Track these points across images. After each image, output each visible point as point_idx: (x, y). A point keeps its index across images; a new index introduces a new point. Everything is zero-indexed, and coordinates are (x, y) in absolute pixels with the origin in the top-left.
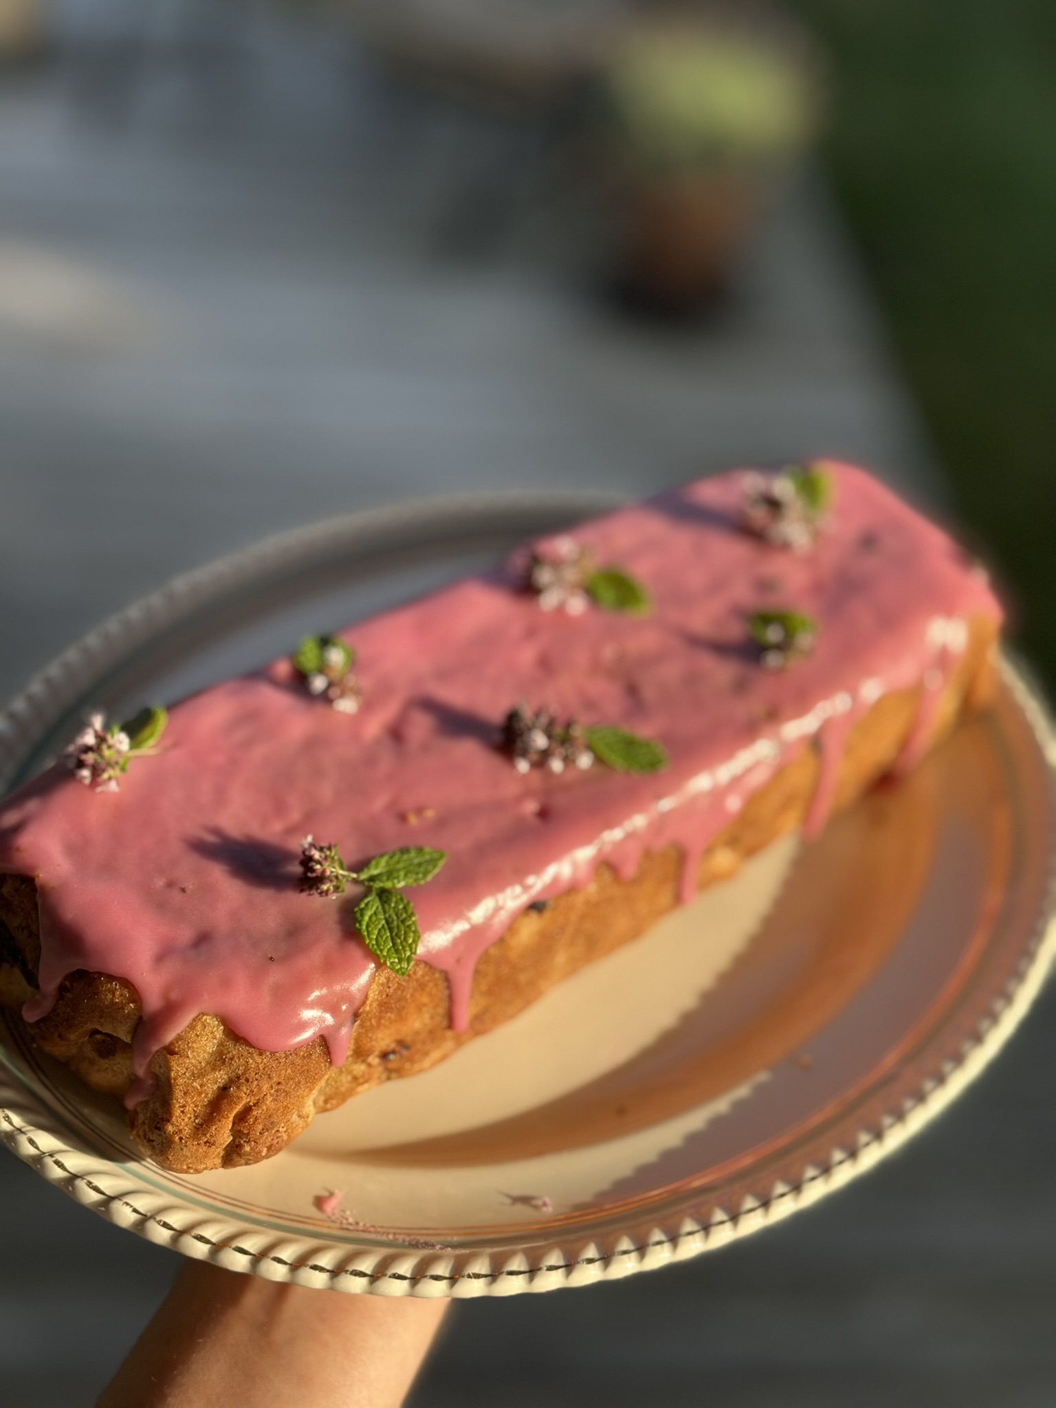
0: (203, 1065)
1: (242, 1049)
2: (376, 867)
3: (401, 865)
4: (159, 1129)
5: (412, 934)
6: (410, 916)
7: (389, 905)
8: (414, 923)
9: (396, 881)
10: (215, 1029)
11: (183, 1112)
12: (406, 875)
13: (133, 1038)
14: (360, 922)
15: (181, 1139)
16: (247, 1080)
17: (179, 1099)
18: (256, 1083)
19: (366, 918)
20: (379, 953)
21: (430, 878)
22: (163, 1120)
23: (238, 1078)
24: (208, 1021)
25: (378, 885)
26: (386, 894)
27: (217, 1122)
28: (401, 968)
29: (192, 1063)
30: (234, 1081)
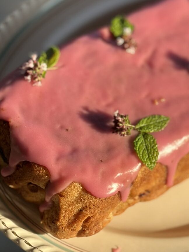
0: (73, 201)
1: (89, 196)
2: (142, 124)
3: (152, 123)
4: (54, 223)
5: (156, 153)
6: (155, 145)
7: (147, 140)
8: (157, 148)
9: (150, 130)
10: (79, 188)
11: (64, 218)
12: (154, 127)
13: (45, 188)
14: (136, 147)
15: (62, 228)
16: (90, 208)
17: (63, 213)
18: (93, 209)
19: (138, 145)
20: (143, 160)
21: (163, 129)
22: (56, 220)
23: (86, 207)
24: (76, 185)
25: (143, 131)
26: (146, 135)
27: (77, 223)
28: (151, 166)
29: (69, 200)
30: (85, 208)
